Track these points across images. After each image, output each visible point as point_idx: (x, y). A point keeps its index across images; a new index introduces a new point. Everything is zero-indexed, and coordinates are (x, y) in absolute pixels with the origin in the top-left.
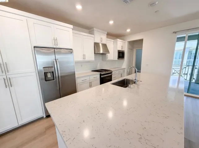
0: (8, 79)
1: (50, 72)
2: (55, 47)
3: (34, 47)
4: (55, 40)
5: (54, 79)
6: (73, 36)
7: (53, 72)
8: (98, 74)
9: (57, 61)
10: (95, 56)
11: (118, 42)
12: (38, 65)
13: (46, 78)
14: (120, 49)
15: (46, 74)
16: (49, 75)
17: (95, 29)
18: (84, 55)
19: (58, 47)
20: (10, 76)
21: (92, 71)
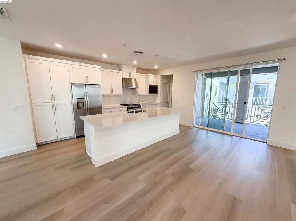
0: (54, 104)
1: (81, 102)
2: (86, 83)
3: (71, 84)
4: (87, 78)
5: (84, 108)
6: (101, 73)
7: (83, 103)
8: (126, 107)
9: (87, 94)
10: (123, 90)
11: (149, 77)
12: (73, 97)
13: (79, 107)
14: (152, 84)
15: (78, 103)
16: (81, 105)
17: (123, 66)
18: (112, 90)
19: (88, 83)
20: (56, 103)
21: (121, 105)
